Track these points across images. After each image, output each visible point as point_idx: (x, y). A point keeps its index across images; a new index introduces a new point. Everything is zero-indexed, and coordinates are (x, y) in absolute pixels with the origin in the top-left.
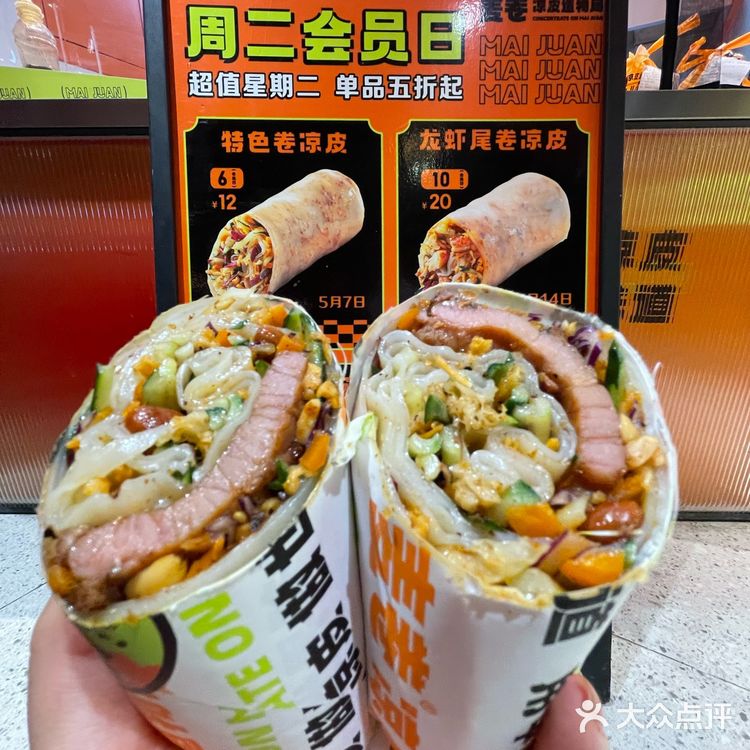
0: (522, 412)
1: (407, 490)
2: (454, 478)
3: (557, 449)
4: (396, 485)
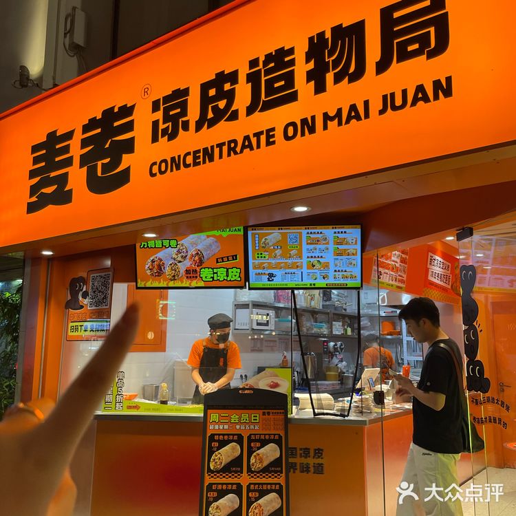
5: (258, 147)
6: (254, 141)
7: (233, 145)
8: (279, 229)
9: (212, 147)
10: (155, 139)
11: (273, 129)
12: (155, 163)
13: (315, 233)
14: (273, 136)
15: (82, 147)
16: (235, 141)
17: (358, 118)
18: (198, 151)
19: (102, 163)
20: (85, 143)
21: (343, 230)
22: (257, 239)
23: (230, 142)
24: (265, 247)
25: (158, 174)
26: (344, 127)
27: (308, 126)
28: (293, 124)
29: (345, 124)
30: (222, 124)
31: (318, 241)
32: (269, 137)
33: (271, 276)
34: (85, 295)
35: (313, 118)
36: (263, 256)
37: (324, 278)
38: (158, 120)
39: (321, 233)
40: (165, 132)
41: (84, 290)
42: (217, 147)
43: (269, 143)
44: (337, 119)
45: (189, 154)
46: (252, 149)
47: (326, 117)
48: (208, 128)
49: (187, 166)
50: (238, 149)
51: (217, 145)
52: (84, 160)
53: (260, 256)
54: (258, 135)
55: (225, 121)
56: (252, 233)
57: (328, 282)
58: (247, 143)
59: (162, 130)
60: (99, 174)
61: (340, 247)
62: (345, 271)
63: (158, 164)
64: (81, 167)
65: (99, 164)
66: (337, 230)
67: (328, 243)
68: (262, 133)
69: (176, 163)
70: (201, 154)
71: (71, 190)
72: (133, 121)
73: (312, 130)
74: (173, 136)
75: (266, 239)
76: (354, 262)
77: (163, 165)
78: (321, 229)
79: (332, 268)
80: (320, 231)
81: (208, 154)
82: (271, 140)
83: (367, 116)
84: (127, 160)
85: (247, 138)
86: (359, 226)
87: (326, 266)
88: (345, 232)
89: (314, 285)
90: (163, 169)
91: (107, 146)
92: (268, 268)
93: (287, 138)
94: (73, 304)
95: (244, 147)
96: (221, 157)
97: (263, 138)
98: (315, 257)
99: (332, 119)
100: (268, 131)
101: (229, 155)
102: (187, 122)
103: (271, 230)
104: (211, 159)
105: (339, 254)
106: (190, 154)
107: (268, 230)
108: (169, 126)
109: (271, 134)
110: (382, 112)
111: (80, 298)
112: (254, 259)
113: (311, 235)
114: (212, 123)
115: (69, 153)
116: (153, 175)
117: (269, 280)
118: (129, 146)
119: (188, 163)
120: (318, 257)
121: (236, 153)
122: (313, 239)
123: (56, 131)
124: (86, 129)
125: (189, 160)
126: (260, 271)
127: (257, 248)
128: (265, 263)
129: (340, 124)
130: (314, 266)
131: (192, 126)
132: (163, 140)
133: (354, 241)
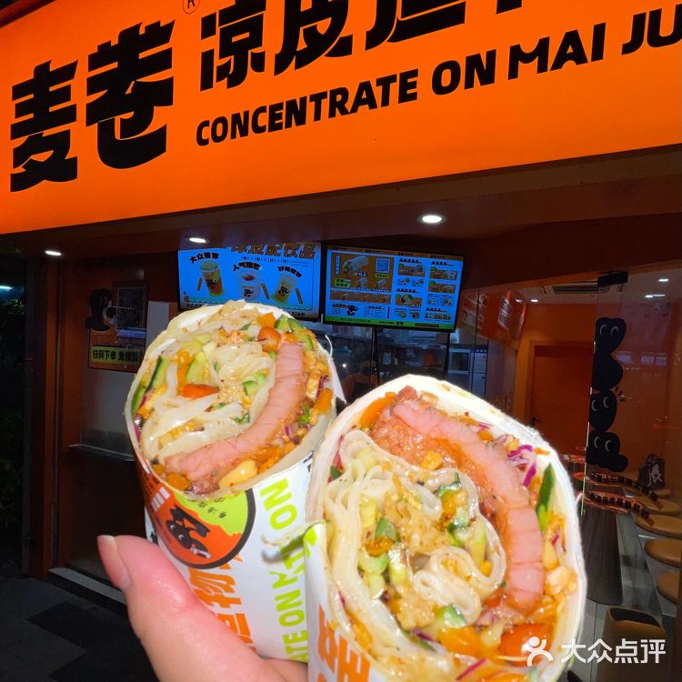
0: (462, 536)
1: (353, 607)
2: (398, 597)
3: (488, 575)
4: (343, 601)
5: (385, 102)
6: (378, 92)
7: (339, 98)
8: (367, 252)
9: (303, 100)
10: (206, 83)
11: (414, 73)
12: (206, 124)
13: (409, 261)
14: (414, 85)
15: (90, 92)
16: (344, 92)
17: (579, 58)
18: (279, 106)
19: (121, 119)
20: (93, 85)
21: (443, 261)
22: (338, 261)
23: (334, 93)
24: (347, 273)
25: (211, 140)
26: (549, 73)
27: (481, 69)
28: (453, 66)
29: (553, 68)
30: (323, 61)
31: (413, 271)
32: (405, 86)
33: (352, 308)
34: (111, 313)
35: (491, 55)
36: (344, 283)
37: (414, 316)
38: (212, 52)
39: (417, 261)
40: (223, 71)
41: (110, 306)
42: (311, 101)
43: (404, 97)
44: (537, 59)
45: (262, 109)
46: (373, 105)
47: (517, 55)
48: (297, 67)
49: (258, 130)
50: (349, 105)
51: (311, 96)
52: (94, 113)
53: (340, 283)
54: (385, 82)
55: (326, 56)
56: (333, 253)
57: (418, 321)
58: (364, 96)
59: (218, 67)
60: (118, 136)
61: (437, 281)
62: (439, 310)
63: (211, 125)
64: (89, 123)
65: (117, 119)
66: (435, 260)
67: (423, 275)
68: (393, 78)
69: (241, 125)
70: (284, 111)
71: (75, 159)
72: (169, 51)
73: (487, 77)
74: (236, 79)
75: (349, 263)
76: (449, 300)
77: (220, 126)
78: (417, 256)
79: (424, 305)
80: (415, 259)
81: (295, 112)
82: (409, 92)
83: (598, 54)
84: (161, 116)
85: (365, 86)
86: (462, 258)
87: (418, 302)
88: (445, 264)
89: (402, 323)
90: (219, 133)
91: (129, 91)
92: (349, 299)
93: (438, 89)
94: (95, 322)
95: (359, 102)
96: (317, 117)
97: (395, 88)
98: (406, 291)
99: (528, 58)
100: (405, 76)
101: (332, 114)
102: (262, 55)
103: (356, 251)
104: (301, 121)
105: (435, 289)
106: (265, 111)
107: (353, 251)
108: (230, 61)
109: (409, 80)
110: (628, 49)
111: (105, 317)
112: (332, 286)
113: (405, 264)
114: (304, 59)
115: (69, 100)
116: (202, 142)
117: (349, 314)
118: (164, 93)
119: (260, 124)
120: (410, 291)
121: (344, 112)
122: (406, 268)
123: (49, 63)
124: (95, 61)
125: (264, 120)
126: (339, 302)
127: (337, 273)
128: (345, 293)
129: (542, 68)
130: (403, 301)
131: (270, 63)
132: (220, 86)
133: (453, 276)
